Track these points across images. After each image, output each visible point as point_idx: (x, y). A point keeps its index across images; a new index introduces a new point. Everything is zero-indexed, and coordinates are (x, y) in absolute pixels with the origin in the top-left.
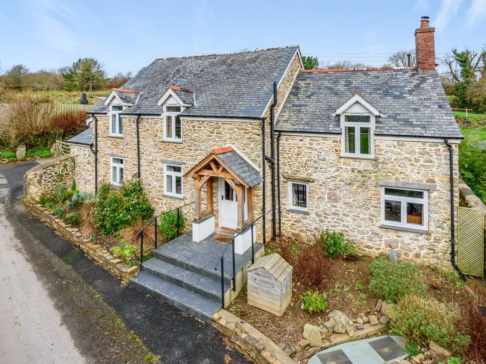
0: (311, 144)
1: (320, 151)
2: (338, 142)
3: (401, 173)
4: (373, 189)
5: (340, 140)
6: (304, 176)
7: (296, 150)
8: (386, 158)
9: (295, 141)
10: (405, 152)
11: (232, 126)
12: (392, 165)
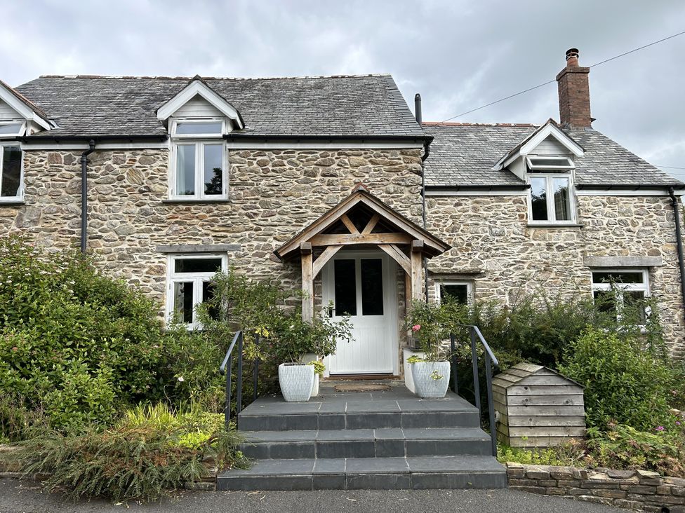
0: (475, 209)
1: (492, 219)
2: (522, 203)
3: (617, 243)
4: (580, 275)
5: (525, 199)
6: (467, 266)
7: (448, 222)
8: (596, 222)
9: (448, 206)
10: (619, 212)
11: (361, 158)
12: (604, 232)
